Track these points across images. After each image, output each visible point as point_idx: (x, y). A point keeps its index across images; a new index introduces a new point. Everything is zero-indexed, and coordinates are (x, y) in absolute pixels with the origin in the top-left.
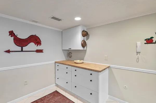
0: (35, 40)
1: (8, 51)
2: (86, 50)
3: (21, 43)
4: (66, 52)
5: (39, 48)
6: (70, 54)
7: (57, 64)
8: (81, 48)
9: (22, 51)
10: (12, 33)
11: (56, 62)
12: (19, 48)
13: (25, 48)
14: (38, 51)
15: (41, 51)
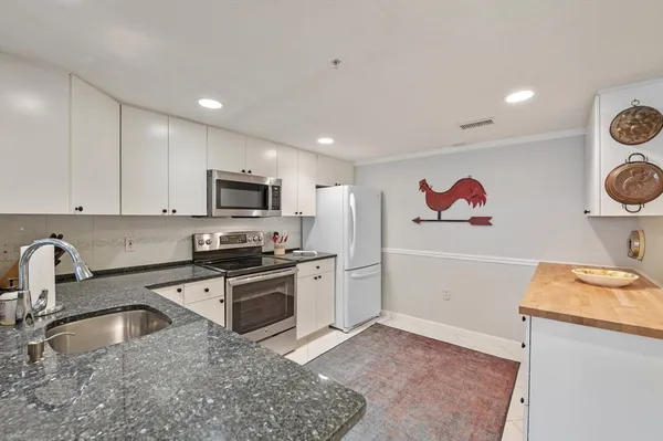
0: (471, 190)
1: (418, 221)
3: (438, 201)
5: (480, 211)
10: (424, 185)
12: (434, 215)
13: (445, 215)
14: (475, 221)
15: (484, 221)
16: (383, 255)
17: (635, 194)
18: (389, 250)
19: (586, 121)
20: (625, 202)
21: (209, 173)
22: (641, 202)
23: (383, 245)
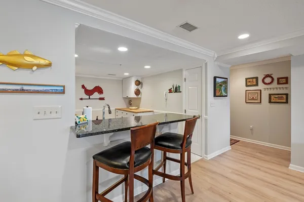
1: (81, 99)
2: (140, 98)
3: (89, 93)
4: (127, 101)
5: (102, 96)
6: (130, 102)
7: (117, 111)
8: (135, 96)
9: (89, 99)
11: (116, 109)
14: (100, 99)
15: (103, 99)
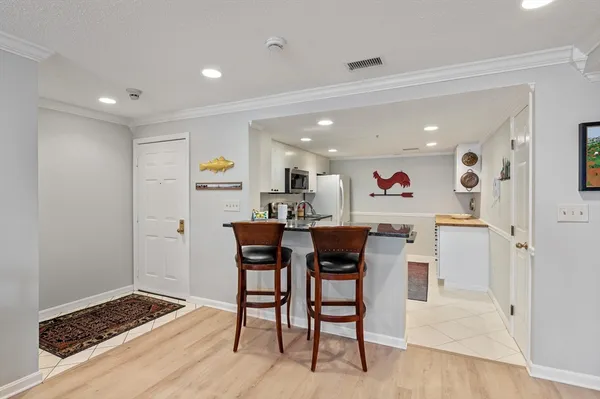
0: (402, 178)
1: (373, 195)
2: (479, 194)
3: (385, 184)
4: (467, 200)
5: (407, 190)
8: (464, 190)
10: (376, 175)
12: (382, 192)
13: (389, 191)
14: (405, 195)
15: (409, 195)
16: (351, 216)
17: (469, 185)
18: (355, 213)
19: (453, 157)
20: (467, 187)
21: (287, 170)
22: (471, 187)
23: (351, 210)
